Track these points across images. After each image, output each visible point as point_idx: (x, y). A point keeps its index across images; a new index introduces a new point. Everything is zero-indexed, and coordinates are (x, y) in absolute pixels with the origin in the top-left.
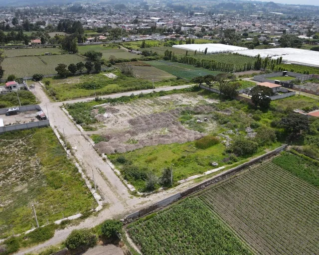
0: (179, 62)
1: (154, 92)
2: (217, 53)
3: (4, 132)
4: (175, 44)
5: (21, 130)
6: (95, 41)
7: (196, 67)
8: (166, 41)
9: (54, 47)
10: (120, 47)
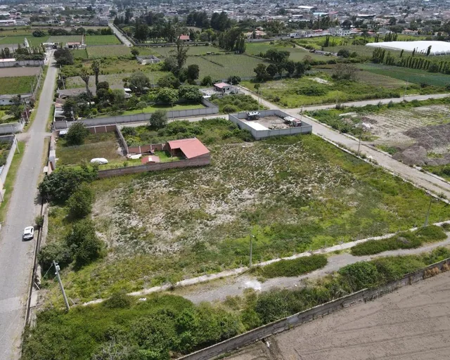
0: (398, 66)
1: (405, 101)
2: (443, 54)
3: (269, 137)
4: (367, 42)
5: (286, 135)
6: (254, 38)
7: (429, 72)
8: (354, 37)
9: (207, 45)
10: (294, 46)
